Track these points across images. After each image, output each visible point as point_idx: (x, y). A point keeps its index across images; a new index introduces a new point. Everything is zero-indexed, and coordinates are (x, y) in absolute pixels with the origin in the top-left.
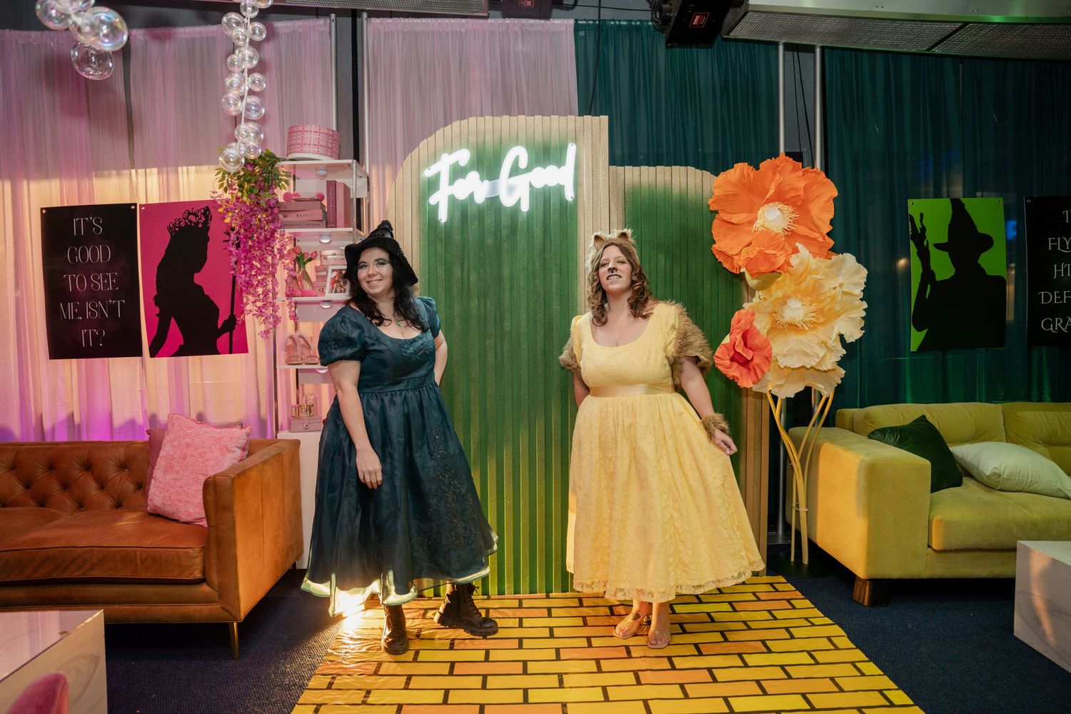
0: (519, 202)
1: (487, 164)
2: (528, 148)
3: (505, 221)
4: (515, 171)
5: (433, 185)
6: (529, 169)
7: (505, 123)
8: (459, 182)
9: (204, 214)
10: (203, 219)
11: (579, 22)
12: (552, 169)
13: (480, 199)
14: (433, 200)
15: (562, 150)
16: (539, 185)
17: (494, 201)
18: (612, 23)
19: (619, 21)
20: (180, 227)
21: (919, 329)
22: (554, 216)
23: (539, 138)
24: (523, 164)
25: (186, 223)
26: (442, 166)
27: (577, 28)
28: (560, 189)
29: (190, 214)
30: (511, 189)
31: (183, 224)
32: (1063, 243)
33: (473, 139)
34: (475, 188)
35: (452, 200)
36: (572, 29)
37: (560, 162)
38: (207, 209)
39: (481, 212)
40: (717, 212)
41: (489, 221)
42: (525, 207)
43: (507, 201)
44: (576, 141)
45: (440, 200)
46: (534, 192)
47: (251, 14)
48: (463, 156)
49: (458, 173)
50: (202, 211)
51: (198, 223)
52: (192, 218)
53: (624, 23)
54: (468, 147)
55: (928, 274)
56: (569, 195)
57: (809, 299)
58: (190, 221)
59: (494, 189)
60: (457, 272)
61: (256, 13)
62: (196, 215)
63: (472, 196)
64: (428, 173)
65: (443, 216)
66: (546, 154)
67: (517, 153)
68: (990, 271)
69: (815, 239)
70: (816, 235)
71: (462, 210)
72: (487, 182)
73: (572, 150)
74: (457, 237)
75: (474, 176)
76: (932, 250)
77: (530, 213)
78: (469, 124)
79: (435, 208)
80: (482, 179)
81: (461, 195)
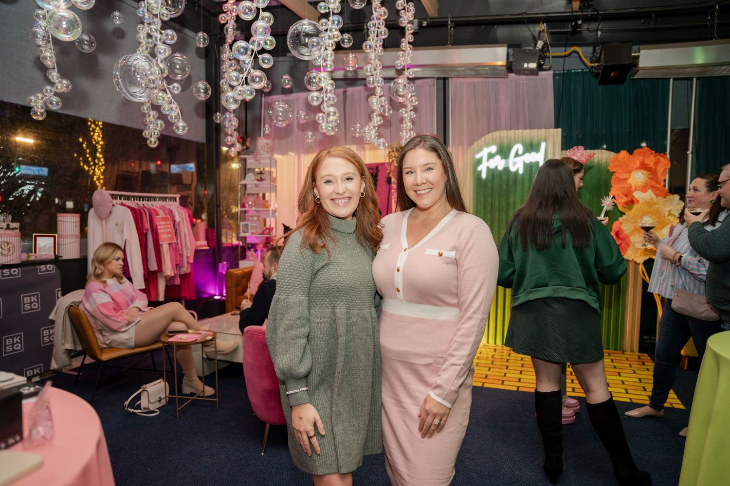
0: (518, 170)
1: (504, 152)
2: (523, 144)
3: (512, 178)
4: (517, 155)
5: (480, 161)
6: (523, 154)
7: (512, 133)
8: (491, 160)
9: (376, 169)
10: (376, 171)
11: (556, 72)
12: (534, 154)
13: (500, 168)
14: (479, 168)
15: (539, 145)
16: (527, 161)
17: (507, 169)
18: (573, 71)
19: (577, 70)
23: (528, 140)
24: (520, 152)
26: (484, 153)
27: (555, 75)
30: (515, 164)
33: (498, 141)
34: (498, 163)
35: (488, 168)
36: (551, 77)
37: (537, 150)
38: (377, 167)
39: (501, 174)
40: (614, 172)
41: (505, 177)
42: (521, 172)
43: (513, 169)
44: (545, 141)
45: (483, 169)
46: (525, 165)
47: (410, 108)
48: (493, 149)
49: (491, 156)
50: (375, 167)
51: (373, 173)
53: (579, 71)
54: (496, 144)
57: (655, 216)
59: (507, 163)
60: (489, 199)
61: (412, 108)
62: (372, 169)
63: (497, 167)
64: (478, 156)
65: (484, 176)
66: (531, 147)
67: (518, 147)
69: (659, 188)
70: (659, 186)
71: (492, 172)
72: (504, 161)
73: (543, 145)
74: (490, 185)
75: (498, 157)
77: (523, 174)
78: (497, 134)
79: (480, 172)
80: (502, 159)
81: (492, 166)
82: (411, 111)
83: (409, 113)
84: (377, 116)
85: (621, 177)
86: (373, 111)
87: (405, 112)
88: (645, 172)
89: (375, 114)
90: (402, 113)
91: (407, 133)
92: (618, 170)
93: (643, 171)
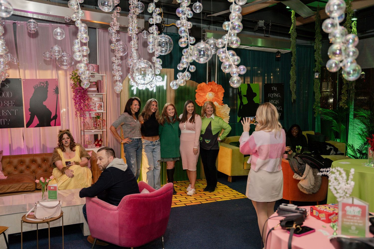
0: (153, 90)
3: (149, 94)
9: (46, 83)
10: (46, 85)
14: (132, 89)
15: (164, 77)
16: (158, 85)
17: (147, 90)
20: (38, 87)
21: (239, 117)
22: (161, 93)
25: (40, 86)
28: (163, 86)
29: (41, 83)
31: (39, 86)
32: (272, 95)
35: (137, 89)
38: (47, 82)
39: (144, 92)
40: (197, 92)
41: (146, 94)
42: (155, 91)
43: (151, 89)
44: (167, 75)
45: (134, 89)
46: (157, 87)
50: (45, 82)
51: (44, 86)
52: (42, 84)
55: (242, 103)
56: (165, 88)
58: (41, 85)
62: (43, 83)
65: (135, 93)
68: (256, 102)
69: (219, 101)
71: (139, 91)
73: (166, 77)
76: (243, 96)
77: (156, 92)
79: (133, 91)
85: (201, 95)
88: (213, 93)
92: (200, 91)
93: (212, 92)
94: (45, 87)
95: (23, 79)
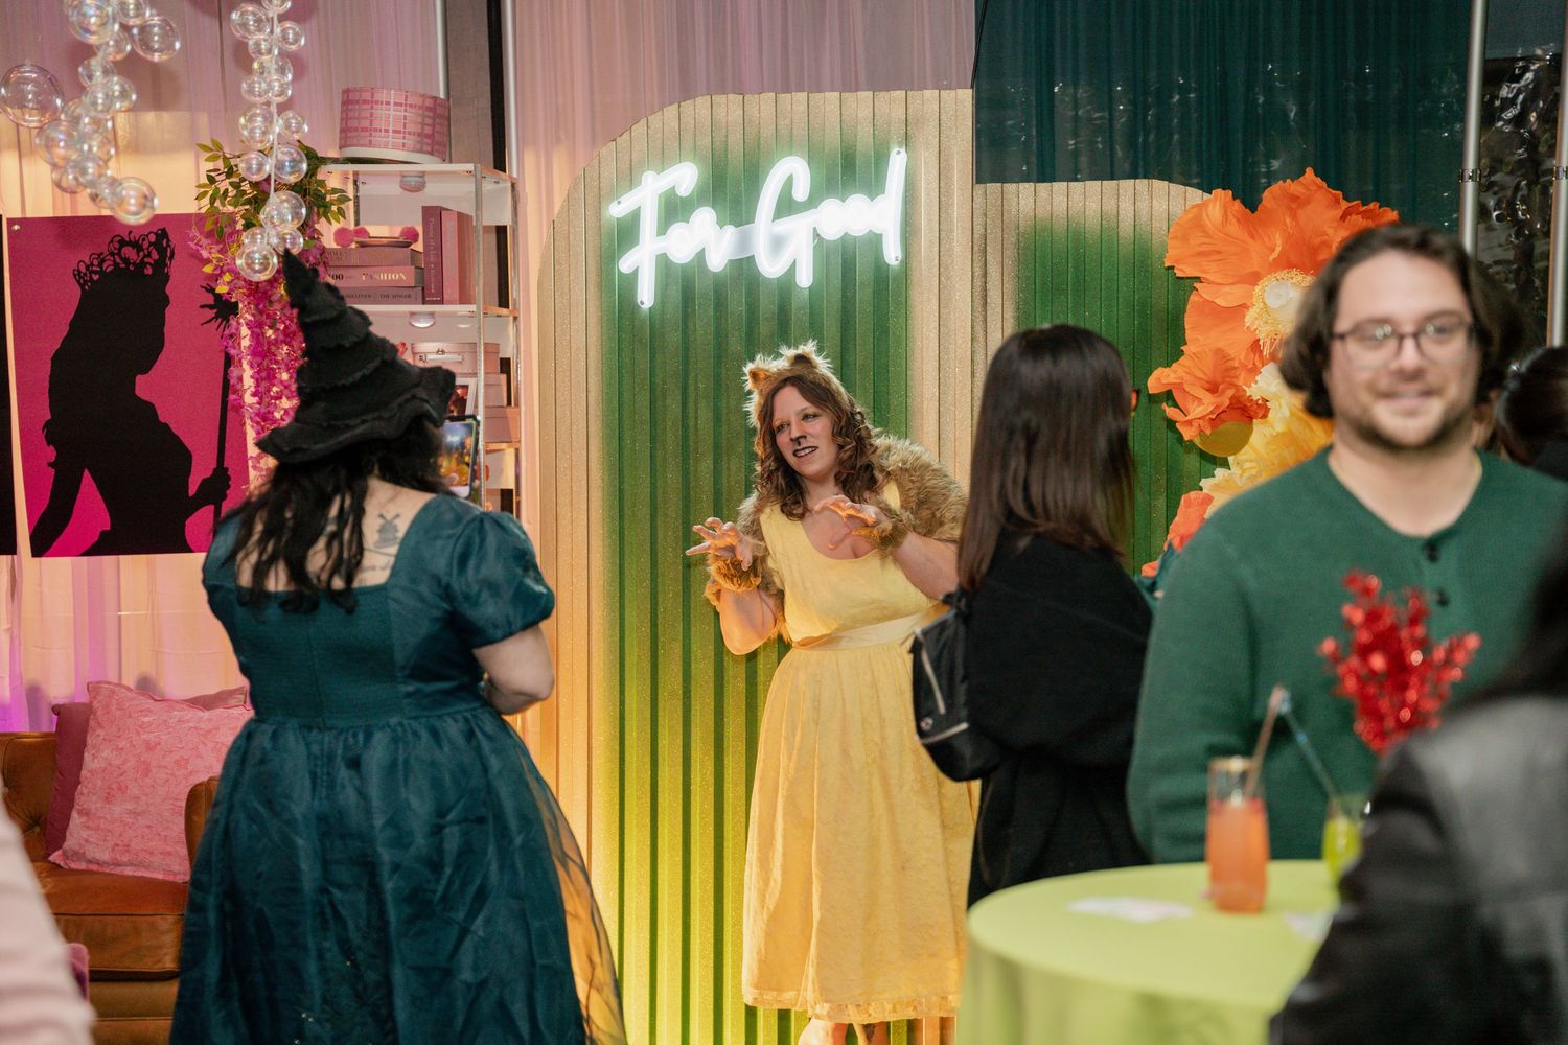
0: (792, 270)
1: (731, 190)
2: (812, 159)
3: (767, 306)
4: (786, 206)
5: (627, 232)
6: (812, 202)
7: (763, 105)
8: (677, 229)
9: (157, 245)
10: (155, 256)
12: (857, 201)
13: (717, 262)
14: (626, 265)
15: (881, 159)
16: (832, 233)
17: (743, 268)
20: (102, 273)
22: (863, 296)
23: (832, 138)
24: (801, 192)
25: (115, 264)
26: (644, 197)
28: (874, 242)
29: (123, 243)
30: (777, 244)
31: (108, 267)
33: (704, 141)
34: (707, 240)
35: (664, 264)
37: (873, 185)
38: (163, 234)
39: (720, 290)
40: (1198, 279)
41: (737, 306)
42: (805, 279)
43: (770, 268)
44: (907, 141)
45: (641, 263)
46: (824, 250)
48: (685, 177)
49: (674, 210)
50: (152, 238)
51: (143, 265)
52: (129, 252)
54: (695, 155)
56: (892, 254)
58: (126, 261)
59: (744, 242)
60: (673, 404)
62: (137, 246)
63: (701, 256)
64: (617, 210)
65: (646, 296)
66: (848, 170)
67: (791, 171)
71: (683, 282)
72: (730, 231)
73: (898, 161)
74: (674, 338)
75: (705, 216)
77: (815, 291)
78: (699, 108)
79: (631, 279)
80: (721, 223)
81: (681, 255)
82: (282, 18)
83: (278, 30)
84: (106, 72)
85: (1221, 302)
86: (88, 51)
87: (259, 21)
89: (95, 63)
90: (244, 25)
91: (268, 120)
92: (1210, 271)
94: (149, 271)
95: (11, 222)
